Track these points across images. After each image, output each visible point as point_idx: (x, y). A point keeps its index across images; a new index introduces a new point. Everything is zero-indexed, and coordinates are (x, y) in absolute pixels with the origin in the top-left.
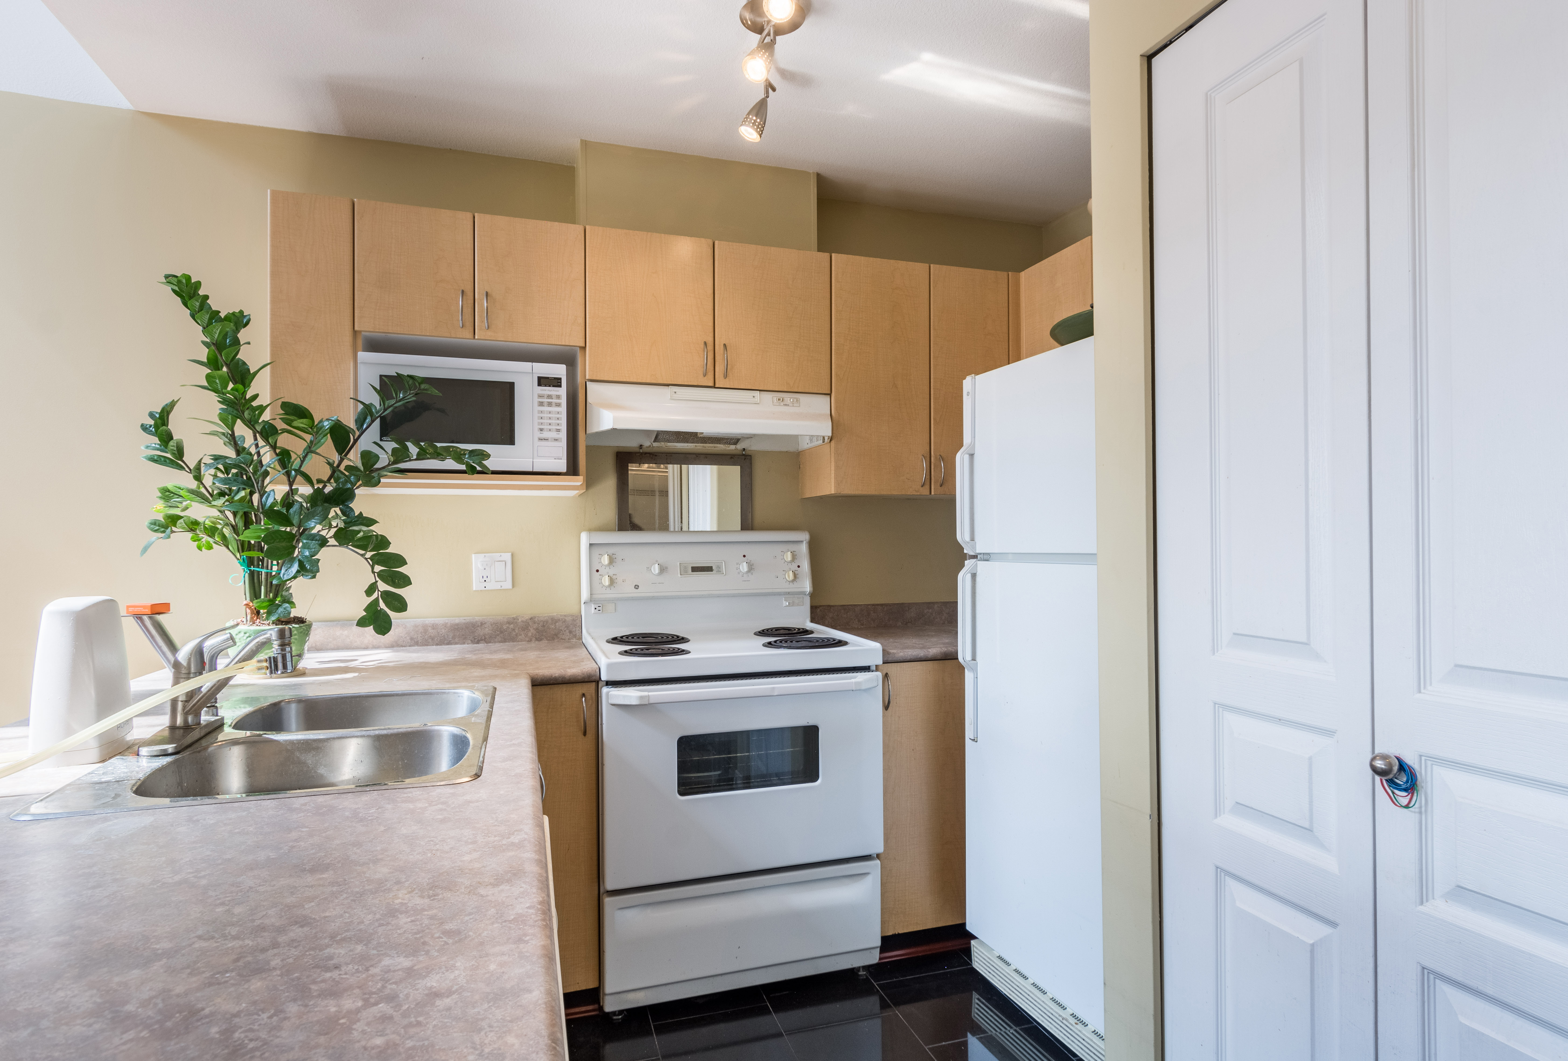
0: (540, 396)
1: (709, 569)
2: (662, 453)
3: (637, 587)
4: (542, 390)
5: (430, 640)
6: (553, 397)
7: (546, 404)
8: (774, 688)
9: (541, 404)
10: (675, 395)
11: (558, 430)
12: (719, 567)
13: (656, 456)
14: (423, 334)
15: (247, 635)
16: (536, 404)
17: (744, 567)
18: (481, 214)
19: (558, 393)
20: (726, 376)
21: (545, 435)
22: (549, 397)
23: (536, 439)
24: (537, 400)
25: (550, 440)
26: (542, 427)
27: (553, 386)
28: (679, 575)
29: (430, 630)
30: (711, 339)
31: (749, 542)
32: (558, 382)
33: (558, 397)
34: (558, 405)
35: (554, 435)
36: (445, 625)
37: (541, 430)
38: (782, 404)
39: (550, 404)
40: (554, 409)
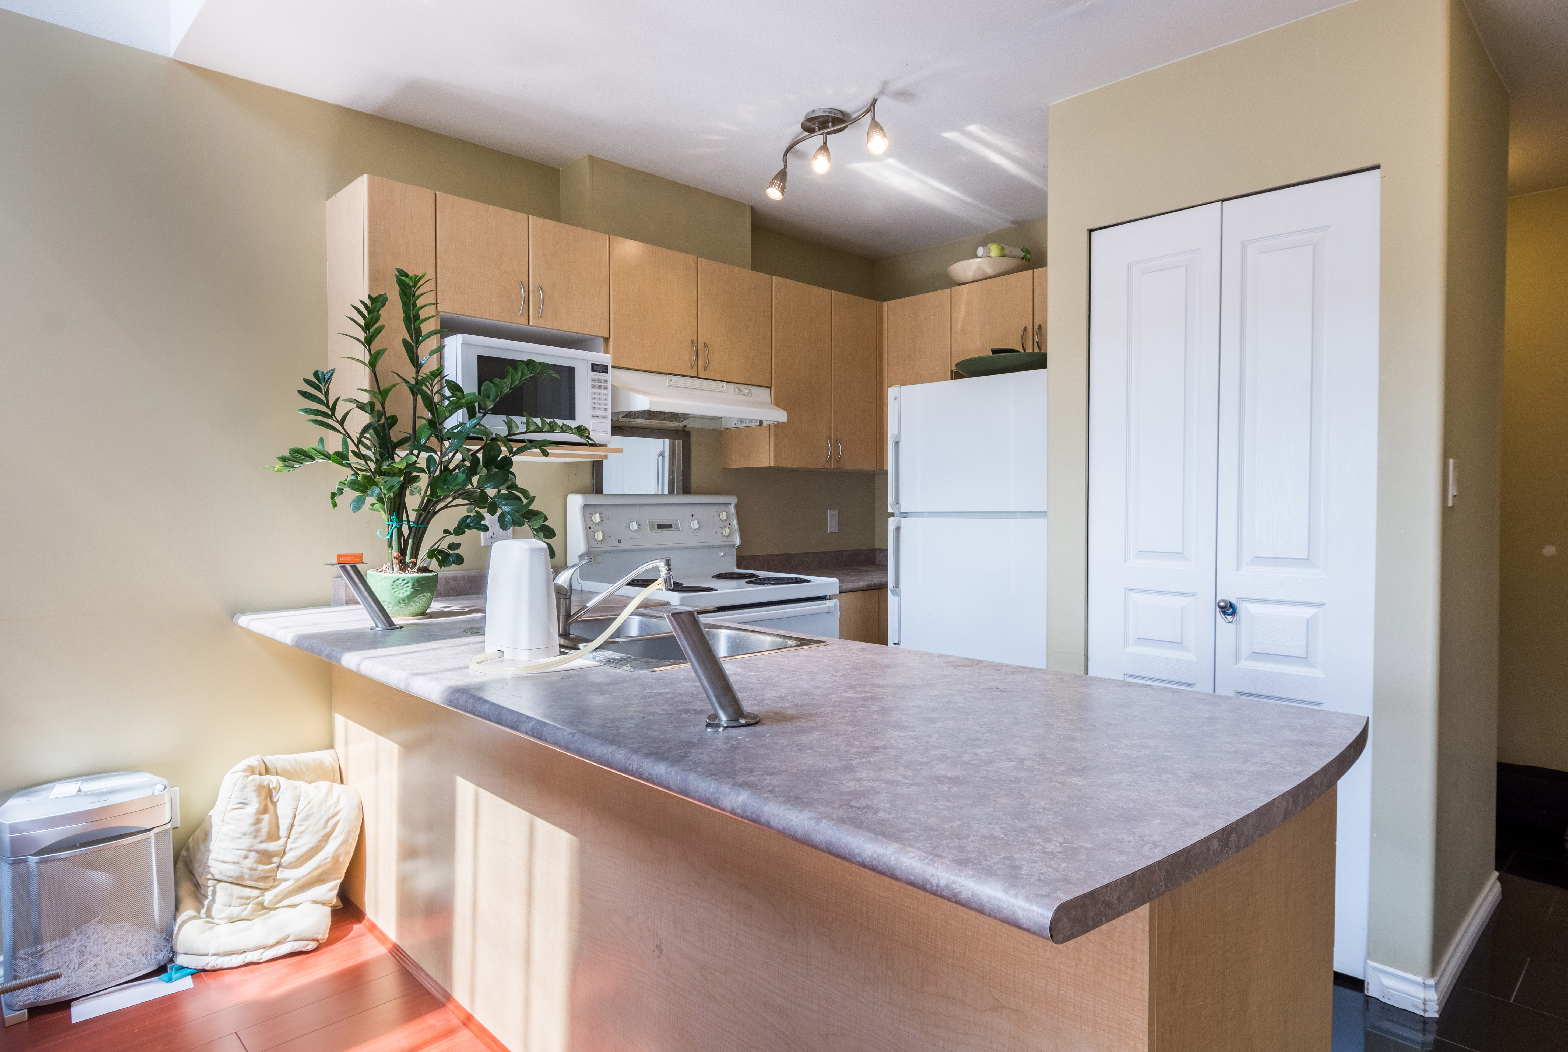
0: (593, 380)
1: (669, 526)
2: (628, 427)
3: (620, 541)
4: (595, 375)
5: (451, 591)
6: (602, 381)
7: (597, 387)
9: (594, 387)
10: (671, 383)
11: (606, 409)
12: (676, 525)
14: (491, 318)
16: (590, 386)
17: (695, 525)
18: (535, 217)
19: (605, 378)
20: (705, 369)
21: (597, 413)
22: (600, 381)
23: (590, 416)
24: (591, 383)
25: (600, 417)
26: (594, 406)
27: (603, 372)
28: (649, 531)
29: (451, 582)
30: (696, 338)
31: (694, 504)
32: (606, 369)
33: (606, 381)
34: (606, 388)
35: (602, 413)
36: (463, 577)
37: (594, 408)
38: (741, 393)
39: (600, 387)
40: (603, 391)
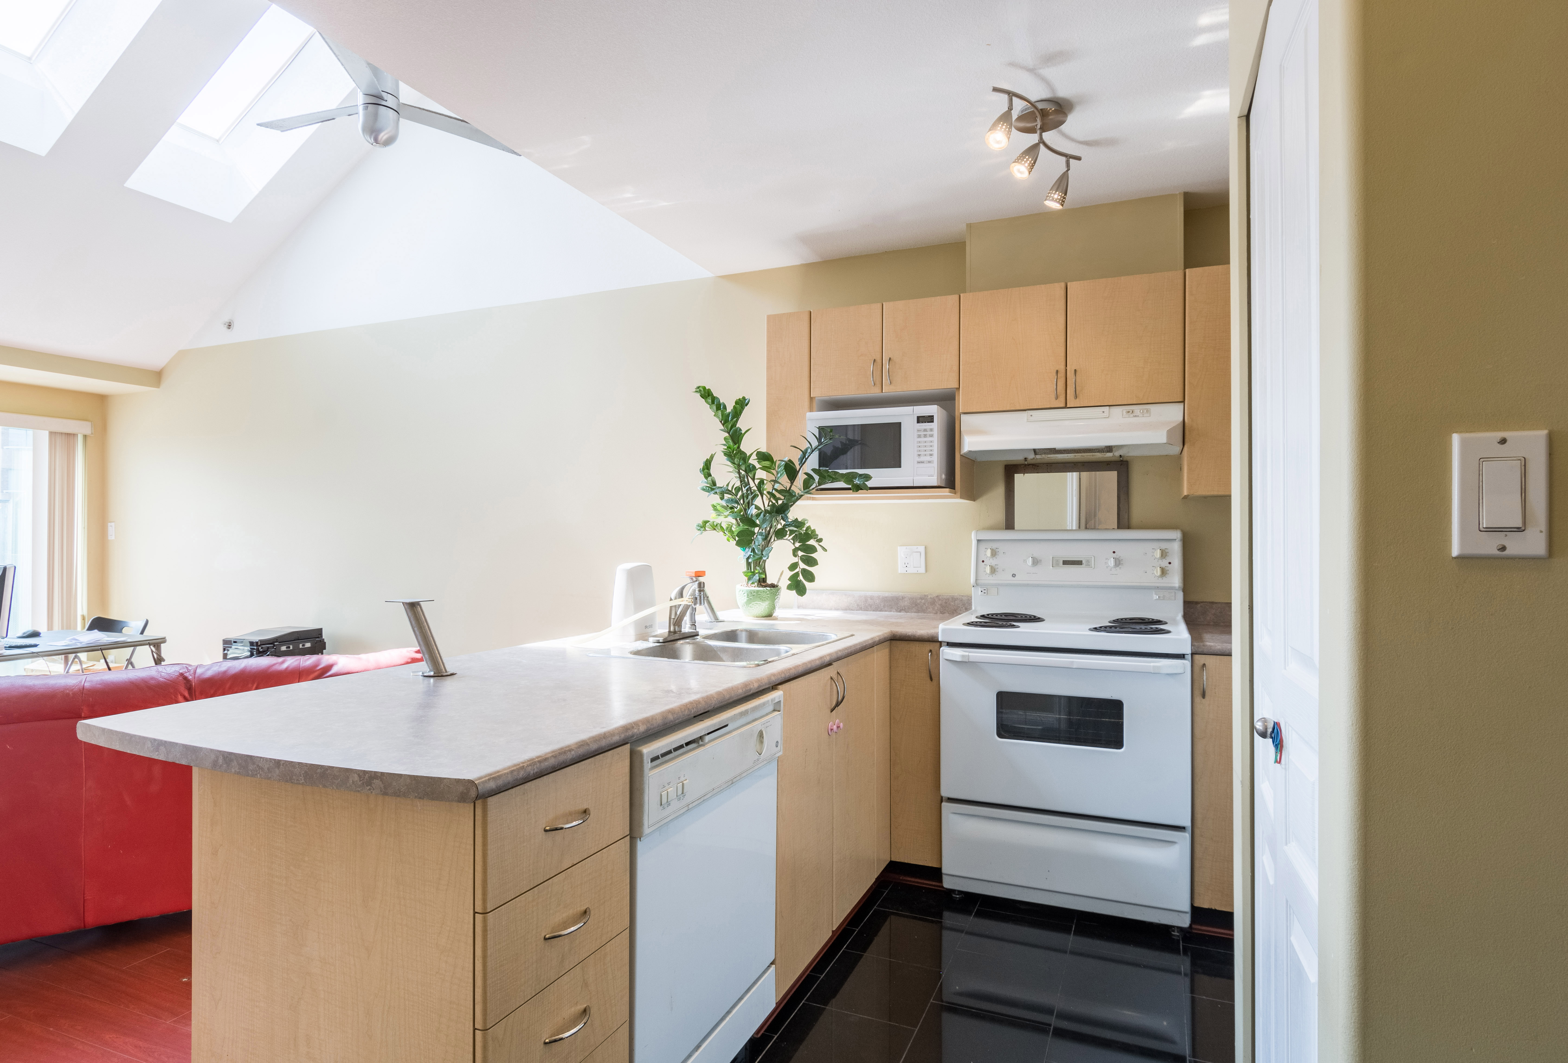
0: (918, 431)
1: (1079, 563)
2: (1043, 464)
3: (1014, 575)
4: (921, 426)
5: (869, 607)
6: (928, 430)
7: (922, 436)
8: (1073, 662)
9: (919, 436)
10: (1031, 418)
11: (931, 455)
12: (1088, 561)
13: (1038, 466)
14: (850, 394)
15: (743, 592)
16: (916, 436)
17: (1111, 563)
18: (887, 303)
19: (931, 427)
20: (1076, 397)
21: (922, 459)
22: (925, 430)
23: (916, 462)
24: (916, 433)
25: (925, 462)
26: (919, 453)
27: (928, 422)
28: (1051, 567)
29: (869, 600)
30: (1062, 367)
31: (1120, 540)
32: (931, 419)
33: (931, 430)
34: (931, 436)
35: (928, 458)
36: (879, 597)
37: (919, 455)
38: (1132, 415)
39: (925, 436)
40: (931, 439)
